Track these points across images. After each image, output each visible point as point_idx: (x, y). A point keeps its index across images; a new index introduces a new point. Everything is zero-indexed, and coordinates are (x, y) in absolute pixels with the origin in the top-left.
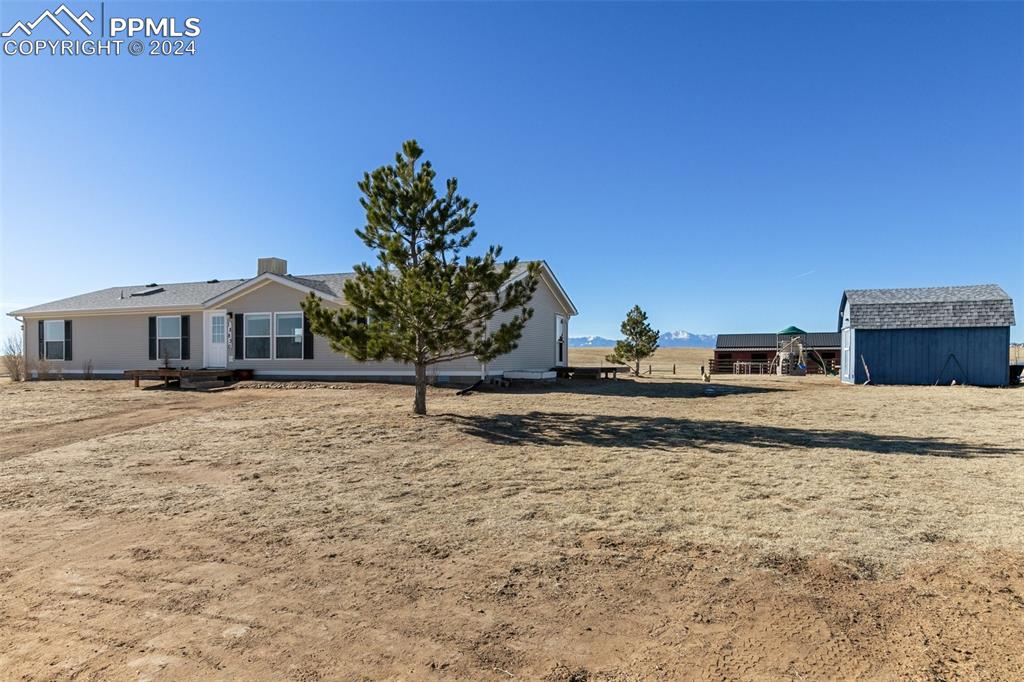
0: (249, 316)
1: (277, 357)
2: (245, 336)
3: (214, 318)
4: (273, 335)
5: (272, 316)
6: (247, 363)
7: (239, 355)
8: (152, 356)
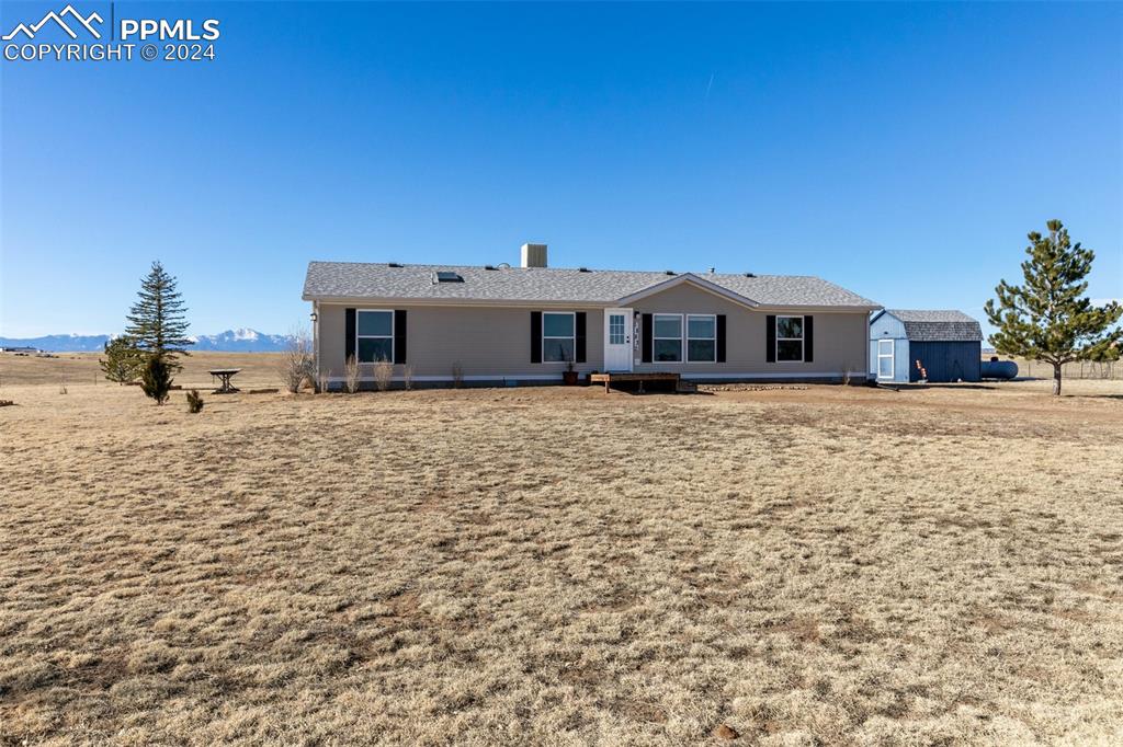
0: (657, 316)
1: (689, 360)
2: (653, 338)
3: (612, 317)
4: (685, 337)
5: (685, 318)
6: (657, 366)
7: (647, 358)
8: (536, 357)
